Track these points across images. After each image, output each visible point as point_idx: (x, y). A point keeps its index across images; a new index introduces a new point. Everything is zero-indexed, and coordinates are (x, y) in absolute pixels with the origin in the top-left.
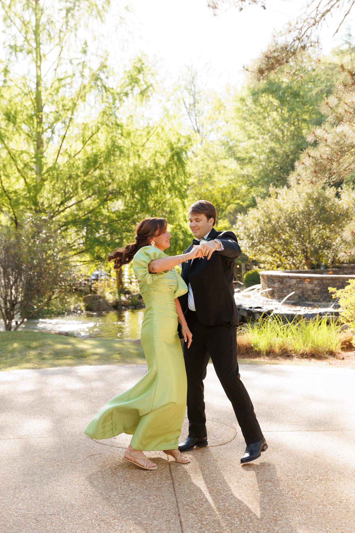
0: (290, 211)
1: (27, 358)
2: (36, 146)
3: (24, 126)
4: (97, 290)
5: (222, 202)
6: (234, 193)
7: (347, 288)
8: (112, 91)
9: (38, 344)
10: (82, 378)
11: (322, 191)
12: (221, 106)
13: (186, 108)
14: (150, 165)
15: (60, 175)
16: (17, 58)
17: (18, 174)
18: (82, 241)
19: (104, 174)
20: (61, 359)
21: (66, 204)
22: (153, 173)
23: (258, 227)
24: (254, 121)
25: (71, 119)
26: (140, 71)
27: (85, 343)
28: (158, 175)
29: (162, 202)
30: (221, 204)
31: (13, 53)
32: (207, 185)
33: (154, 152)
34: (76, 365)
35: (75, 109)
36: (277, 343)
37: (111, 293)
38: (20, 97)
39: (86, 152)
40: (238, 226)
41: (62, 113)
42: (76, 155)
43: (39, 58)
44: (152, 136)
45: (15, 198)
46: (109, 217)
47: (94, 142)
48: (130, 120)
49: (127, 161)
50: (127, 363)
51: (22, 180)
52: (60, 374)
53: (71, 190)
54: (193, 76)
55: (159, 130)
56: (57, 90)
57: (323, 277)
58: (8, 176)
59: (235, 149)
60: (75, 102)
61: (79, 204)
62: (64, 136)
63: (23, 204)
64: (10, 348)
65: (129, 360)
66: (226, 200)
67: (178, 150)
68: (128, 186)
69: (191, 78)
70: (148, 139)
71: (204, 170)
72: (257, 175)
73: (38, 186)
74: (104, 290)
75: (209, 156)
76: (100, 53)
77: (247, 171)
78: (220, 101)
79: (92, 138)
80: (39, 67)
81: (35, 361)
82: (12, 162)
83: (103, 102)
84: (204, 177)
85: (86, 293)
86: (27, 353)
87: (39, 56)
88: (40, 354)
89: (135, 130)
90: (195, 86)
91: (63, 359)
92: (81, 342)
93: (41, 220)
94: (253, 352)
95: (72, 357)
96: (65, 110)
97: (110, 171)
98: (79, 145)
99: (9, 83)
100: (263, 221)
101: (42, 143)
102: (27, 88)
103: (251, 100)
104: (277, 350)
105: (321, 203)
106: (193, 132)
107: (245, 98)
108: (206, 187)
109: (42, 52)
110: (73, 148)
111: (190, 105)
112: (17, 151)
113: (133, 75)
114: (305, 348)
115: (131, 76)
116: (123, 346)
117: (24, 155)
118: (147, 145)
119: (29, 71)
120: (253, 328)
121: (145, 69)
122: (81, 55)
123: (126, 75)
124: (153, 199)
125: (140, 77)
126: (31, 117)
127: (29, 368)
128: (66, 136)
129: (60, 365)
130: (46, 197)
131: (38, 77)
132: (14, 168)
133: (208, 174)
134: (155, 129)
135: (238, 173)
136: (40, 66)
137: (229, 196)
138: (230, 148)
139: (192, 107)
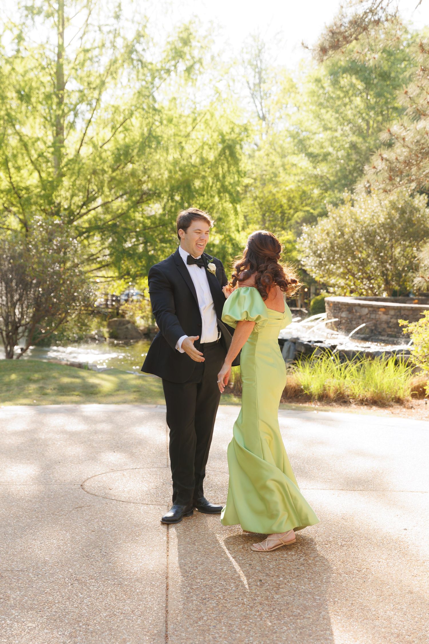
0: (367, 222)
1: (26, 392)
2: (55, 132)
3: (39, 107)
4: (126, 313)
5: (288, 208)
6: (304, 198)
7: (421, 321)
8: (150, 67)
9: (40, 376)
10: (87, 419)
11: (410, 199)
12: (292, 88)
13: (250, 88)
14: (195, 160)
15: (82, 170)
16: (34, 22)
17: (31, 167)
18: (107, 252)
19: (136, 170)
20: (66, 395)
21: (89, 205)
22: (198, 170)
23: (328, 241)
24: (332, 108)
25: (98, 100)
26: (186, 42)
27: (98, 378)
28: (203, 173)
29: (209, 207)
30: (286, 211)
31: (30, 16)
32: (271, 187)
33: (201, 144)
34: (84, 403)
35: (104, 88)
36: (332, 385)
37: (142, 318)
38: (36, 72)
39: (117, 141)
40: (302, 240)
41: (86, 92)
42: (104, 145)
43: (62, 22)
44: (199, 124)
45: (26, 196)
46: (143, 223)
47: (126, 130)
48: (173, 104)
49: (165, 154)
50: (146, 403)
51: (36, 174)
52: (61, 412)
53: (95, 188)
54: (260, 48)
55: (208, 116)
56: (83, 65)
57: (401, 307)
58: (18, 169)
59: (308, 142)
60: (104, 79)
61: (106, 206)
62: (90, 121)
63: (36, 203)
64: (6, 379)
65: (149, 400)
66: (294, 207)
67: (230, 143)
68: (166, 186)
69: (257, 52)
70: (194, 128)
71: (268, 168)
72: (332, 176)
73: (55, 183)
74: (134, 313)
75: (275, 150)
76: (138, 18)
77: (321, 171)
78: (292, 81)
79: (124, 124)
80: (61, 35)
81: (35, 396)
82: (24, 151)
83: (138, 80)
84: (268, 177)
85: (112, 317)
86: (26, 386)
87: (61, 20)
88: (42, 388)
89: (178, 116)
90: (261, 61)
91: (69, 395)
92: (94, 375)
93: (53, 225)
94: (302, 395)
95: (80, 394)
96: (90, 88)
97: (144, 166)
98: (107, 133)
99: (23, 53)
100: (334, 235)
101: (62, 128)
102: (45, 60)
103: (329, 81)
104: (332, 395)
105: (408, 214)
106: (257, 119)
107: (322, 78)
108: (269, 190)
109: (65, 16)
110: (101, 135)
111: (255, 85)
112: (30, 139)
113: (177, 47)
114: (365, 394)
115: (175, 48)
116: (144, 383)
117: (39, 143)
118: (193, 135)
119: (48, 38)
120: (303, 366)
121: (191, 40)
122: (112, 21)
123: (169, 47)
124: (198, 202)
125: (186, 49)
126: (48, 97)
127: (25, 405)
128: (93, 120)
129: (63, 402)
130: (64, 196)
131: (61, 47)
132: (27, 159)
133: (273, 173)
134: (202, 115)
135: (310, 172)
136: (63, 32)
137: (297, 201)
138: (301, 142)
139: (257, 88)
